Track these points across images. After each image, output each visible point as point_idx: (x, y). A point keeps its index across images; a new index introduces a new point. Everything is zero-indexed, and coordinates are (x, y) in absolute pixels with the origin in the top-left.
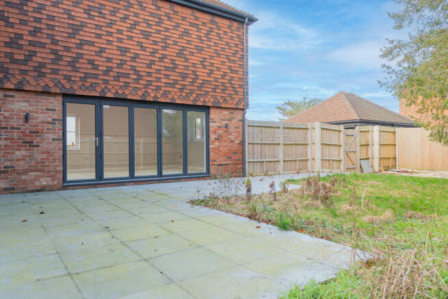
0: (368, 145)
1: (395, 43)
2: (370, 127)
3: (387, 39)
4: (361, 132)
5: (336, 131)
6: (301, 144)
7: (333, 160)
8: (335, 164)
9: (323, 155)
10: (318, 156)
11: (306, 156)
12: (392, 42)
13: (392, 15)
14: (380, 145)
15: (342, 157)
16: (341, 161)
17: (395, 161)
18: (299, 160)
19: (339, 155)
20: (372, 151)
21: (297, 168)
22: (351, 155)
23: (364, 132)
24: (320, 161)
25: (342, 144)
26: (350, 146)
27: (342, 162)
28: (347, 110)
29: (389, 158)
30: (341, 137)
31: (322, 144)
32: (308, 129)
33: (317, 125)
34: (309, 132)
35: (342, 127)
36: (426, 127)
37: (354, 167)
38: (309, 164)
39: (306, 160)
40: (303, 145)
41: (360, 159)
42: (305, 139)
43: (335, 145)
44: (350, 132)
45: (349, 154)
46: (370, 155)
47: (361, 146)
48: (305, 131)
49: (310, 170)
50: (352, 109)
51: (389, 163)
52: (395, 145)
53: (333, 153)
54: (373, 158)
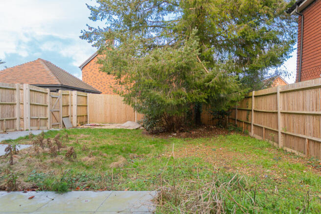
0: (68, 106)
1: (93, 30)
2: (70, 91)
3: (87, 25)
4: (63, 95)
5: (43, 93)
6: (8, 104)
7: (41, 119)
8: (43, 122)
9: (31, 114)
10: (27, 115)
11: (13, 116)
12: (90, 28)
13: (90, 7)
14: (78, 106)
15: (48, 116)
16: (47, 119)
17: (87, 117)
18: (6, 120)
19: (46, 115)
20: (71, 111)
21: (5, 128)
22: (56, 114)
23: (66, 95)
24: (29, 120)
25: (49, 105)
26: (55, 106)
27: (49, 120)
28: (48, 75)
29: (83, 116)
30: (47, 98)
31: (31, 104)
32: (15, 89)
33: (26, 87)
34: (16, 93)
35: (48, 90)
36: (120, 94)
37: (58, 124)
38: (17, 123)
39: (13, 120)
40: (10, 104)
41: (63, 117)
42: (13, 99)
43: (42, 106)
44: (54, 94)
45: (54, 113)
46: (69, 114)
47: (63, 106)
48: (12, 91)
49: (18, 129)
50: (52, 75)
51: (83, 119)
52: (87, 106)
53: (41, 113)
54: (72, 116)
